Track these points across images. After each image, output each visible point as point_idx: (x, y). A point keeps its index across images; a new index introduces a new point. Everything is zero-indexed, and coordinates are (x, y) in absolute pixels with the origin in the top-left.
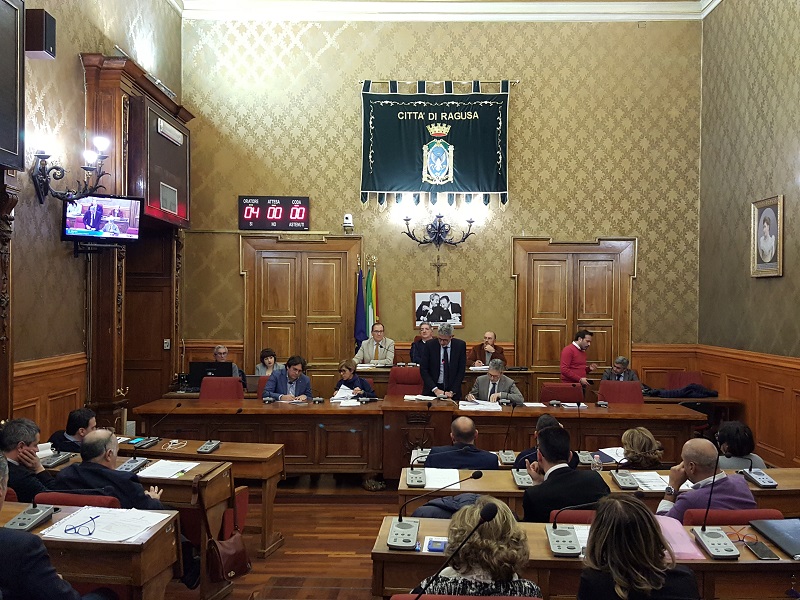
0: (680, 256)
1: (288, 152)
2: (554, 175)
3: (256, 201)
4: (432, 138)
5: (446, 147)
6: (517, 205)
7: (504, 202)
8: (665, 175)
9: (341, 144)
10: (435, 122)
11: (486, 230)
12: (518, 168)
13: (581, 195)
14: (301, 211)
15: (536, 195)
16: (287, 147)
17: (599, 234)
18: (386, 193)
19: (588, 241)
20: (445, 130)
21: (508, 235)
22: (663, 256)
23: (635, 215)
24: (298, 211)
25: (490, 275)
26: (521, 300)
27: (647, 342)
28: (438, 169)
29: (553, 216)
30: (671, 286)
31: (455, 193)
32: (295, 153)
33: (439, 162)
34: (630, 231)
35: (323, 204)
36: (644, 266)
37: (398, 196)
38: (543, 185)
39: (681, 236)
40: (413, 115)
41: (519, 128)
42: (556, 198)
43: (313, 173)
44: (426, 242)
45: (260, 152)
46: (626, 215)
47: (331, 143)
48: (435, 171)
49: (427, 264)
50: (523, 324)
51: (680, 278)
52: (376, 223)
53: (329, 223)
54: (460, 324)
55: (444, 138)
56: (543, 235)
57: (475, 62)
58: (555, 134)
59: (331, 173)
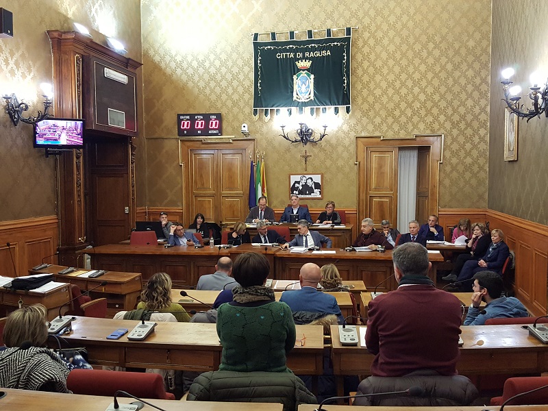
0: (475, 146)
1: (207, 84)
2: (385, 92)
3: (188, 117)
4: (299, 70)
5: (309, 76)
6: (358, 114)
7: (348, 112)
8: (464, 89)
9: (241, 77)
10: (301, 59)
11: (337, 132)
12: (359, 89)
13: (403, 105)
14: (216, 123)
15: (372, 106)
16: (207, 80)
17: (416, 132)
18: (269, 109)
19: (408, 137)
20: (308, 64)
21: (353, 135)
22: (463, 146)
23: (442, 118)
24: (214, 122)
25: (340, 163)
26: (361, 179)
27: (451, 207)
28: (303, 91)
29: (384, 120)
30: (468, 168)
31: (315, 107)
32: (212, 84)
33: (303, 86)
34: (439, 129)
35: (230, 117)
36: (448, 154)
37: (278, 110)
38: (377, 99)
39: (476, 132)
40: (286, 55)
41: (360, 60)
42: (386, 108)
43: (224, 97)
44: (296, 141)
45: (190, 84)
46: (436, 119)
47: (235, 77)
48: (301, 93)
49: (299, 156)
50: (363, 196)
51: (475, 162)
52: (265, 129)
53: (235, 130)
54: (320, 196)
55: (307, 70)
56: (377, 134)
57: (330, 16)
58: (385, 63)
59: (235, 97)
